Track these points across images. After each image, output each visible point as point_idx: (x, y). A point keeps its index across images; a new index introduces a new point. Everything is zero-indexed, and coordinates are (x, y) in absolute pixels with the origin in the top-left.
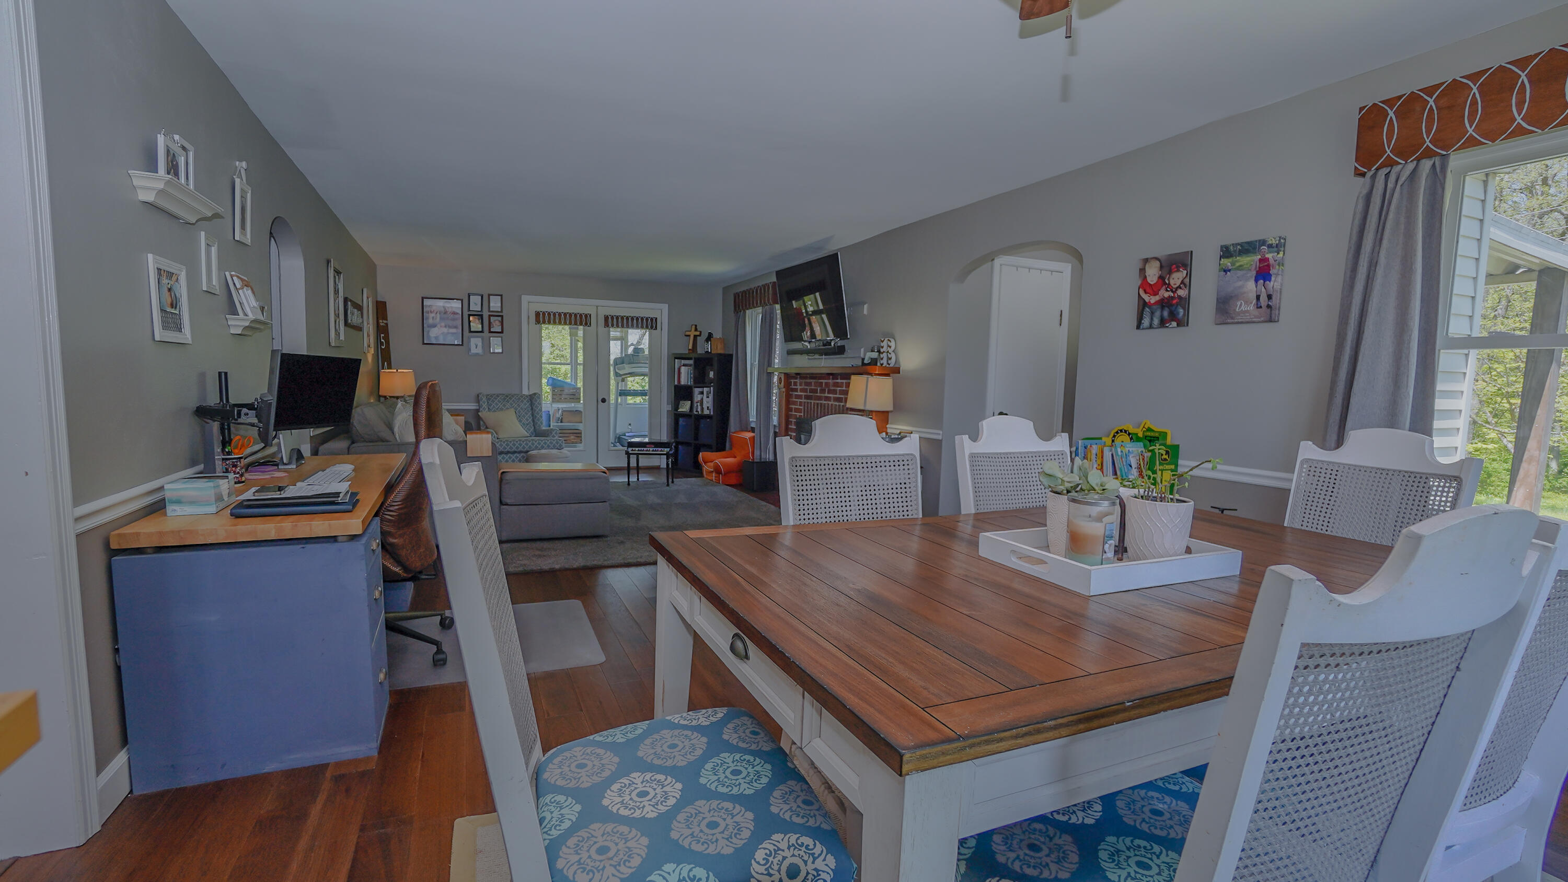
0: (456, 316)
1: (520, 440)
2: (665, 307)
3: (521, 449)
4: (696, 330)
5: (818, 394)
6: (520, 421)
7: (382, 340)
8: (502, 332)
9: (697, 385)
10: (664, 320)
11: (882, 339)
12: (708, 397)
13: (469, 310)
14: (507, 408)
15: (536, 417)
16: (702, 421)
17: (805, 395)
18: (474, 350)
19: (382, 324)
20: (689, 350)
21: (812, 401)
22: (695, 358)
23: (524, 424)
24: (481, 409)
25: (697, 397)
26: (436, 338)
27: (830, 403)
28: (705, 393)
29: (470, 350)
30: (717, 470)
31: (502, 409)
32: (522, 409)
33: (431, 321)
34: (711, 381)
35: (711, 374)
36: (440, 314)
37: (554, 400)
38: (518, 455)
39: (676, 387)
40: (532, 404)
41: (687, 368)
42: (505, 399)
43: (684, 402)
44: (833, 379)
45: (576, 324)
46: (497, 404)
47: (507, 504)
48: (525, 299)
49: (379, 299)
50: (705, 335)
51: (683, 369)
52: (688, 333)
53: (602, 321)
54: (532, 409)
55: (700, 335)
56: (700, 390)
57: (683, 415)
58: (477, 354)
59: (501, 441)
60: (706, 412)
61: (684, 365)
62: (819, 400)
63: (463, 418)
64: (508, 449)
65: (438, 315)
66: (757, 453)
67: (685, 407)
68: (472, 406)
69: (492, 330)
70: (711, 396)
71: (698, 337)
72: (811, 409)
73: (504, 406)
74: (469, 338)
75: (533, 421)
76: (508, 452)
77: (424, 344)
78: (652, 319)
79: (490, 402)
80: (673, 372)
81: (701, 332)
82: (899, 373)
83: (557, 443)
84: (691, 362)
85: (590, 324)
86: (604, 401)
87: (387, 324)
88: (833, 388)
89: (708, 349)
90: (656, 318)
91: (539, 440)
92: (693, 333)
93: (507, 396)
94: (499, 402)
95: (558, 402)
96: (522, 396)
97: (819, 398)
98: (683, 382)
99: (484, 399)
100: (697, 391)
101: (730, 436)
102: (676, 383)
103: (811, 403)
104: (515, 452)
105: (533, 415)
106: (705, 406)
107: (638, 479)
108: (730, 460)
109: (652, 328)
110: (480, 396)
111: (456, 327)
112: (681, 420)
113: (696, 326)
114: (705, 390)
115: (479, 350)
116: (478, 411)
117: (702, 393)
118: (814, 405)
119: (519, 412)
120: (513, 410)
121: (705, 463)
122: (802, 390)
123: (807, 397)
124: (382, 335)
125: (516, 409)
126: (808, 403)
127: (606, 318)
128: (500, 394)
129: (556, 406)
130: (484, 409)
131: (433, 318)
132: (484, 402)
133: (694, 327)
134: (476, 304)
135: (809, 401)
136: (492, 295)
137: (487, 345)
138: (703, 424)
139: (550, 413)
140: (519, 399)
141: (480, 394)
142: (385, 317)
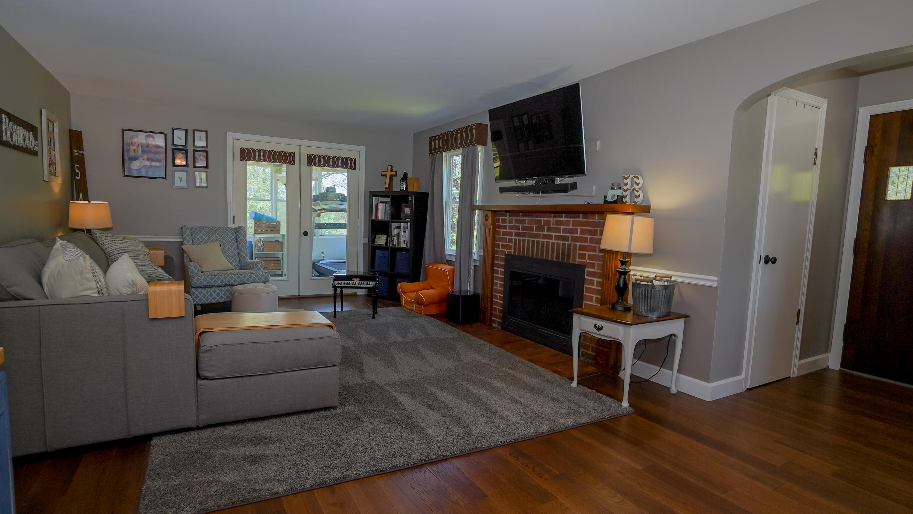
0: (159, 150)
1: (225, 274)
2: (363, 149)
3: (225, 282)
4: (392, 170)
5: (534, 232)
6: (225, 254)
7: (77, 171)
8: (207, 167)
9: (393, 221)
10: (362, 161)
11: (626, 176)
12: (405, 232)
13: (173, 144)
14: (212, 241)
15: (241, 249)
16: (399, 254)
17: (515, 232)
18: (178, 184)
19: (76, 154)
20: (386, 188)
21: (526, 239)
22: (392, 196)
23: (229, 256)
24: (185, 242)
25: (394, 232)
26: (139, 170)
27: (551, 241)
28: (402, 228)
29: (174, 183)
30: (420, 303)
31: (206, 242)
32: (227, 241)
33: (132, 153)
34: (407, 217)
35: (408, 211)
36: (142, 147)
37: (256, 232)
38: (223, 289)
39: (373, 222)
40: (236, 237)
41: (384, 204)
42: (209, 232)
43: (381, 235)
44: (554, 217)
45: (280, 162)
46: (201, 237)
47: (206, 378)
48: (231, 136)
49: (73, 128)
50: (400, 175)
51: (381, 206)
52: (384, 173)
53: (304, 160)
54: (237, 242)
55: (396, 176)
56: (397, 225)
57: (380, 248)
58: (182, 188)
59: (205, 275)
60: (403, 245)
61: (381, 202)
62: (534, 238)
63: (163, 252)
64: (212, 283)
65: (140, 148)
66: (457, 285)
67: (381, 240)
68: (176, 239)
69: (197, 165)
70: (408, 231)
71: (394, 178)
72: (524, 247)
73: (209, 239)
74: (173, 172)
75: (238, 254)
76: (213, 286)
77: (125, 176)
78: (351, 159)
79: (194, 235)
80: (370, 208)
81: (396, 172)
82: (649, 212)
83: (263, 276)
84: (388, 199)
85: (294, 162)
86: (306, 234)
87: (83, 154)
88: (554, 226)
89: (403, 187)
90: (355, 159)
91: (244, 273)
92: (389, 173)
93: (212, 229)
94: (204, 234)
95: (260, 233)
96: (227, 230)
97: (535, 236)
98: (381, 217)
99: (188, 232)
100: (393, 226)
101: (425, 268)
102: (373, 218)
103: (524, 240)
104: (219, 286)
105: (238, 248)
106: (402, 240)
107: (342, 310)
108: (430, 292)
109: (351, 167)
110: (184, 229)
111: (159, 161)
112: (378, 252)
113: (392, 166)
114: (402, 225)
115: (184, 184)
116: (182, 243)
117: (399, 228)
118: (528, 244)
119: (224, 244)
120: (218, 243)
121: (404, 293)
122: (511, 228)
123: (518, 234)
124: (77, 165)
125: (221, 241)
126: (520, 240)
127: (309, 157)
128: (205, 227)
129: (258, 237)
130: (188, 242)
131: (134, 150)
132: (188, 235)
133: (390, 167)
134: (180, 139)
135: (522, 238)
136: (197, 130)
137: (191, 180)
138: (399, 255)
139: (253, 243)
140: (224, 232)
141: (184, 227)
142: (80, 147)
